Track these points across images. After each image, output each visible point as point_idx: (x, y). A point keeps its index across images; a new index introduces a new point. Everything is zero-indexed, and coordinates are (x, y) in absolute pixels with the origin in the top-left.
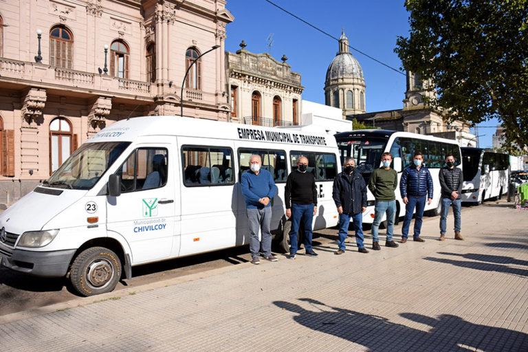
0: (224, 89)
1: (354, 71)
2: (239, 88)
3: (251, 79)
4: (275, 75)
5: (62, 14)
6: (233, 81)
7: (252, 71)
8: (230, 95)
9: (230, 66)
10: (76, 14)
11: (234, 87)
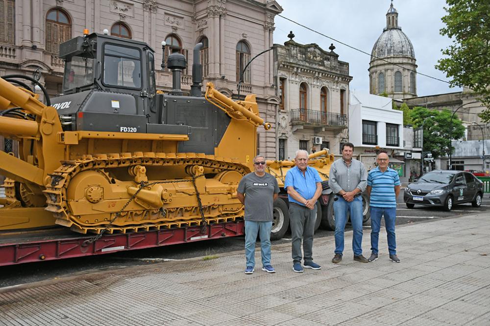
0: (272, 82)
1: (404, 49)
2: (288, 79)
3: (299, 71)
4: (323, 65)
5: (122, 12)
6: (281, 74)
7: (301, 63)
8: (279, 87)
9: (279, 58)
10: (134, 11)
11: (283, 80)
